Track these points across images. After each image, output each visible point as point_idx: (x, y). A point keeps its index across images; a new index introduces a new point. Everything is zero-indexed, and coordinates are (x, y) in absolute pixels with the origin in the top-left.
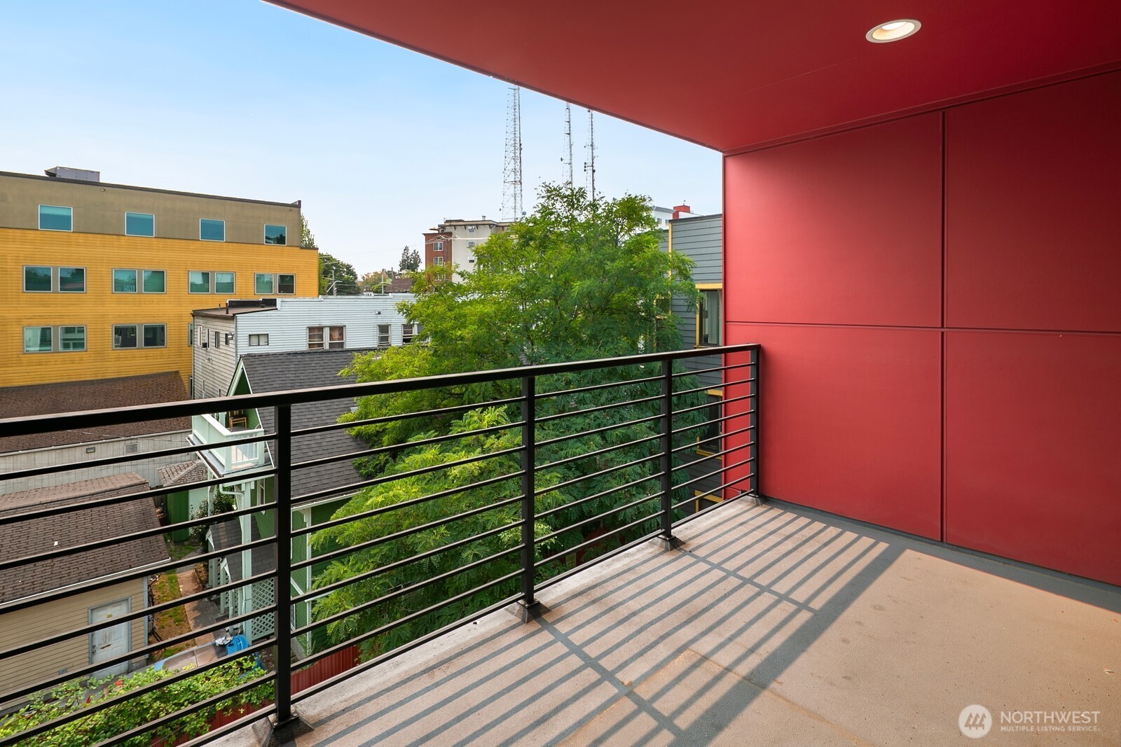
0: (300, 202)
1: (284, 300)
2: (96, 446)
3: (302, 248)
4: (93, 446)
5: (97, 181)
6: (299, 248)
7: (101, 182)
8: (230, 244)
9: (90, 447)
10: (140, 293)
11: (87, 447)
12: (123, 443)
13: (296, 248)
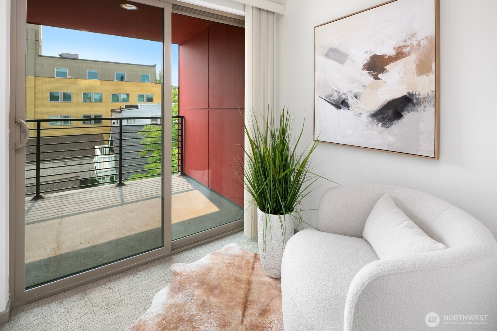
0: (155, 64)
1: (142, 105)
2: (67, 162)
3: (156, 83)
4: (66, 162)
5: (77, 58)
6: (155, 84)
7: (79, 58)
8: (127, 82)
9: (65, 162)
10: (92, 102)
11: (64, 162)
12: (77, 161)
13: (154, 84)
